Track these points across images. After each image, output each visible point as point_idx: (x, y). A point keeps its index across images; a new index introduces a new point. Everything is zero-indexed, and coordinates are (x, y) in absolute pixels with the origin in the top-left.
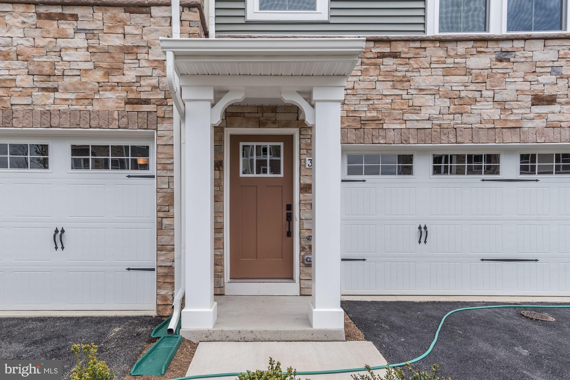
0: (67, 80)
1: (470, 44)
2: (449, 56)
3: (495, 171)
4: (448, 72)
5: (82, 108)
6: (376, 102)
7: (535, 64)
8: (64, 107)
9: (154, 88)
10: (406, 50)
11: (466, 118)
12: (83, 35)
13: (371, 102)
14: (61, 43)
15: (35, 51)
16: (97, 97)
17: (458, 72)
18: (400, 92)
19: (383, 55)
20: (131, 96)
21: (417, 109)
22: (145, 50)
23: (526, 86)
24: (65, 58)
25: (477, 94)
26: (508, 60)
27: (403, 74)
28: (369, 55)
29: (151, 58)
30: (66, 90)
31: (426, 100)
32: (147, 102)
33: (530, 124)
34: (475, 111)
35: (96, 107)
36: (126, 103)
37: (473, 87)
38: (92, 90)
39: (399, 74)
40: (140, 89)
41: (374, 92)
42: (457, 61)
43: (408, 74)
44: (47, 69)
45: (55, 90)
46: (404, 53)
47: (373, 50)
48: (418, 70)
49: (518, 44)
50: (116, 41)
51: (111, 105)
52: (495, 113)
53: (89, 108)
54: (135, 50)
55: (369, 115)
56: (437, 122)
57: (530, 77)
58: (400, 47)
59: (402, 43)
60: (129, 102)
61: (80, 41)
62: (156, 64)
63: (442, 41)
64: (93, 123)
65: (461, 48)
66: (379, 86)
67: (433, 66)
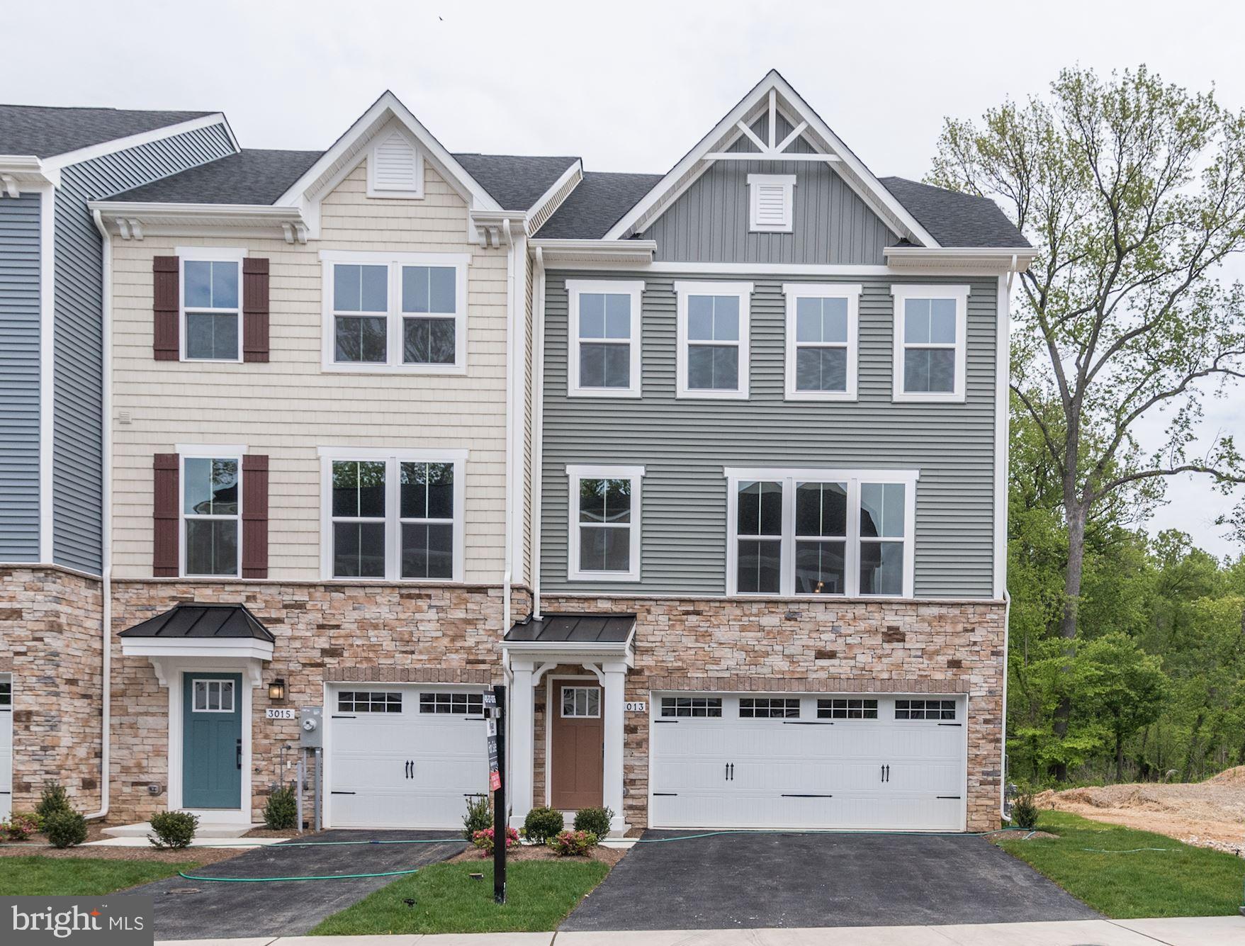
0: (421, 644)
1: (763, 605)
2: (745, 615)
3: (795, 714)
4: (743, 629)
5: (433, 666)
6: (681, 653)
7: (817, 623)
8: (419, 666)
9: (489, 651)
10: (707, 609)
11: (760, 670)
12: (435, 610)
13: (677, 653)
14: (418, 616)
15: (398, 622)
16: (444, 658)
17: (753, 629)
18: (703, 645)
19: (687, 613)
20: (471, 657)
21: (717, 661)
22: (482, 622)
23: (811, 643)
24: (421, 628)
25: (769, 649)
26: (796, 620)
27: (705, 629)
28: (675, 613)
29: (487, 628)
30: (421, 653)
31: (726, 652)
32: (483, 662)
33: (814, 676)
34: (767, 663)
35: (444, 666)
36: (467, 663)
37: (765, 642)
38: (441, 652)
39: (702, 629)
40: (478, 652)
41: (680, 645)
42: (751, 619)
43: (710, 630)
44: (406, 637)
45: (413, 653)
46: (706, 611)
47: (679, 608)
48: (718, 626)
49: (805, 606)
50: (460, 614)
51: (455, 664)
52: (784, 665)
53: (438, 666)
54: (475, 622)
55: (675, 664)
56: (735, 672)
57: (814, 635)
58: (702, 607)
59: (704, 603)
60: (469, 662)
61: (432, 615)
62: (491, 632)
63: (739, 602)
64: (441, 678)
65: (755, 608)
66: (684, 639)
67: (730, 623)
